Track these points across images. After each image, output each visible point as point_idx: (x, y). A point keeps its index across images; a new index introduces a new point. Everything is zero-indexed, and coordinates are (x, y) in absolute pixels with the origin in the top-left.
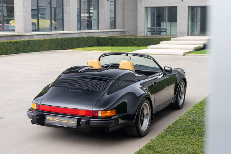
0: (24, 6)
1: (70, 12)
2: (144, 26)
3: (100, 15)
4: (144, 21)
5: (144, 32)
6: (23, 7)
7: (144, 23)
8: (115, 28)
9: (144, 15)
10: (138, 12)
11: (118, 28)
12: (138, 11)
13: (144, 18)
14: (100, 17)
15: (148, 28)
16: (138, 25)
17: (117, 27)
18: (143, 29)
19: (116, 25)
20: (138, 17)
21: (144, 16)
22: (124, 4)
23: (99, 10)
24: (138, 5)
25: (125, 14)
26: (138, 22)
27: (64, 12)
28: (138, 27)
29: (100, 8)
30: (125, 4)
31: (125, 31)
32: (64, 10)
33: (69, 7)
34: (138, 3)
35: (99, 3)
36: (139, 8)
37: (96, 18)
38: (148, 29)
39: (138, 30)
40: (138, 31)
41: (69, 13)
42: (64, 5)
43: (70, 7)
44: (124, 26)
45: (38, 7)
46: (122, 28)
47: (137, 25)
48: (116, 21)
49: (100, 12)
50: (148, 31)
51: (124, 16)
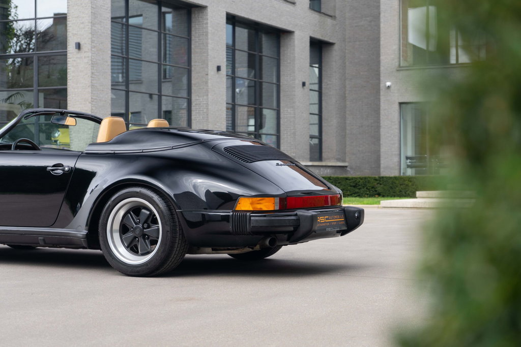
0: (92, 86)
1: (208, 109)
2: (397, 153)
3: (282, 122)
4: (397, 138)
5: (397, 168)
6: (89, 90)
7: (397, 145)
8: (320, 159)
9: (397, 122)
10: (382, 117)
11: (329, 159)
12: (382, 112)
13: (397, 131)
14: (282, 128)
15: (407, 158)
16: (383, 149)
17: (324, 155)
18: (396, 159)
19: (323, 151)
20: (382, 130)
21: (397, 126)
22: (343, 98)
23: (282, 111)
24: (382, 99)
25: (345, 123)
26: (381, 142)
27: (193, 108)
28: (382, 154)
29: (282, 105)
30: (345, 97)
31: (346, 167)
32: (193, 104)
33: (205, 97)
34: (382, 93)
35: (281, 91)
36: (383, 106)
37: (273, 131)
38: (409, 161)
39: (382, 162)
40: (382, 166)
41: (205, 110)
42: (193, 91)
43: (208, 95)
44: (345, 153)
45: (127, 92)
46: (338, 160)
47: (379, 151)
48: (323, 140)
49: (282, 116)
50: (408, 166)
51: (342, 127)
